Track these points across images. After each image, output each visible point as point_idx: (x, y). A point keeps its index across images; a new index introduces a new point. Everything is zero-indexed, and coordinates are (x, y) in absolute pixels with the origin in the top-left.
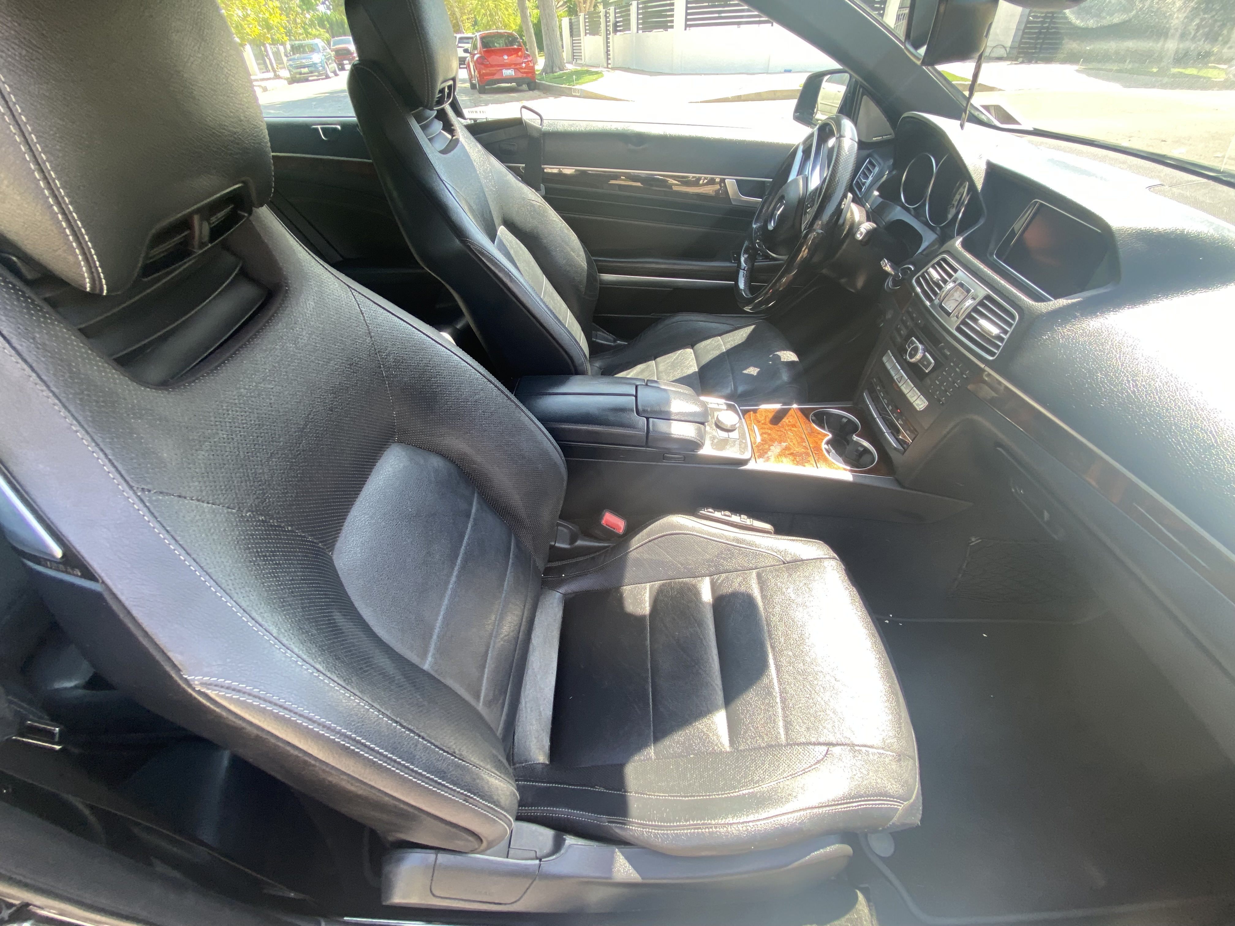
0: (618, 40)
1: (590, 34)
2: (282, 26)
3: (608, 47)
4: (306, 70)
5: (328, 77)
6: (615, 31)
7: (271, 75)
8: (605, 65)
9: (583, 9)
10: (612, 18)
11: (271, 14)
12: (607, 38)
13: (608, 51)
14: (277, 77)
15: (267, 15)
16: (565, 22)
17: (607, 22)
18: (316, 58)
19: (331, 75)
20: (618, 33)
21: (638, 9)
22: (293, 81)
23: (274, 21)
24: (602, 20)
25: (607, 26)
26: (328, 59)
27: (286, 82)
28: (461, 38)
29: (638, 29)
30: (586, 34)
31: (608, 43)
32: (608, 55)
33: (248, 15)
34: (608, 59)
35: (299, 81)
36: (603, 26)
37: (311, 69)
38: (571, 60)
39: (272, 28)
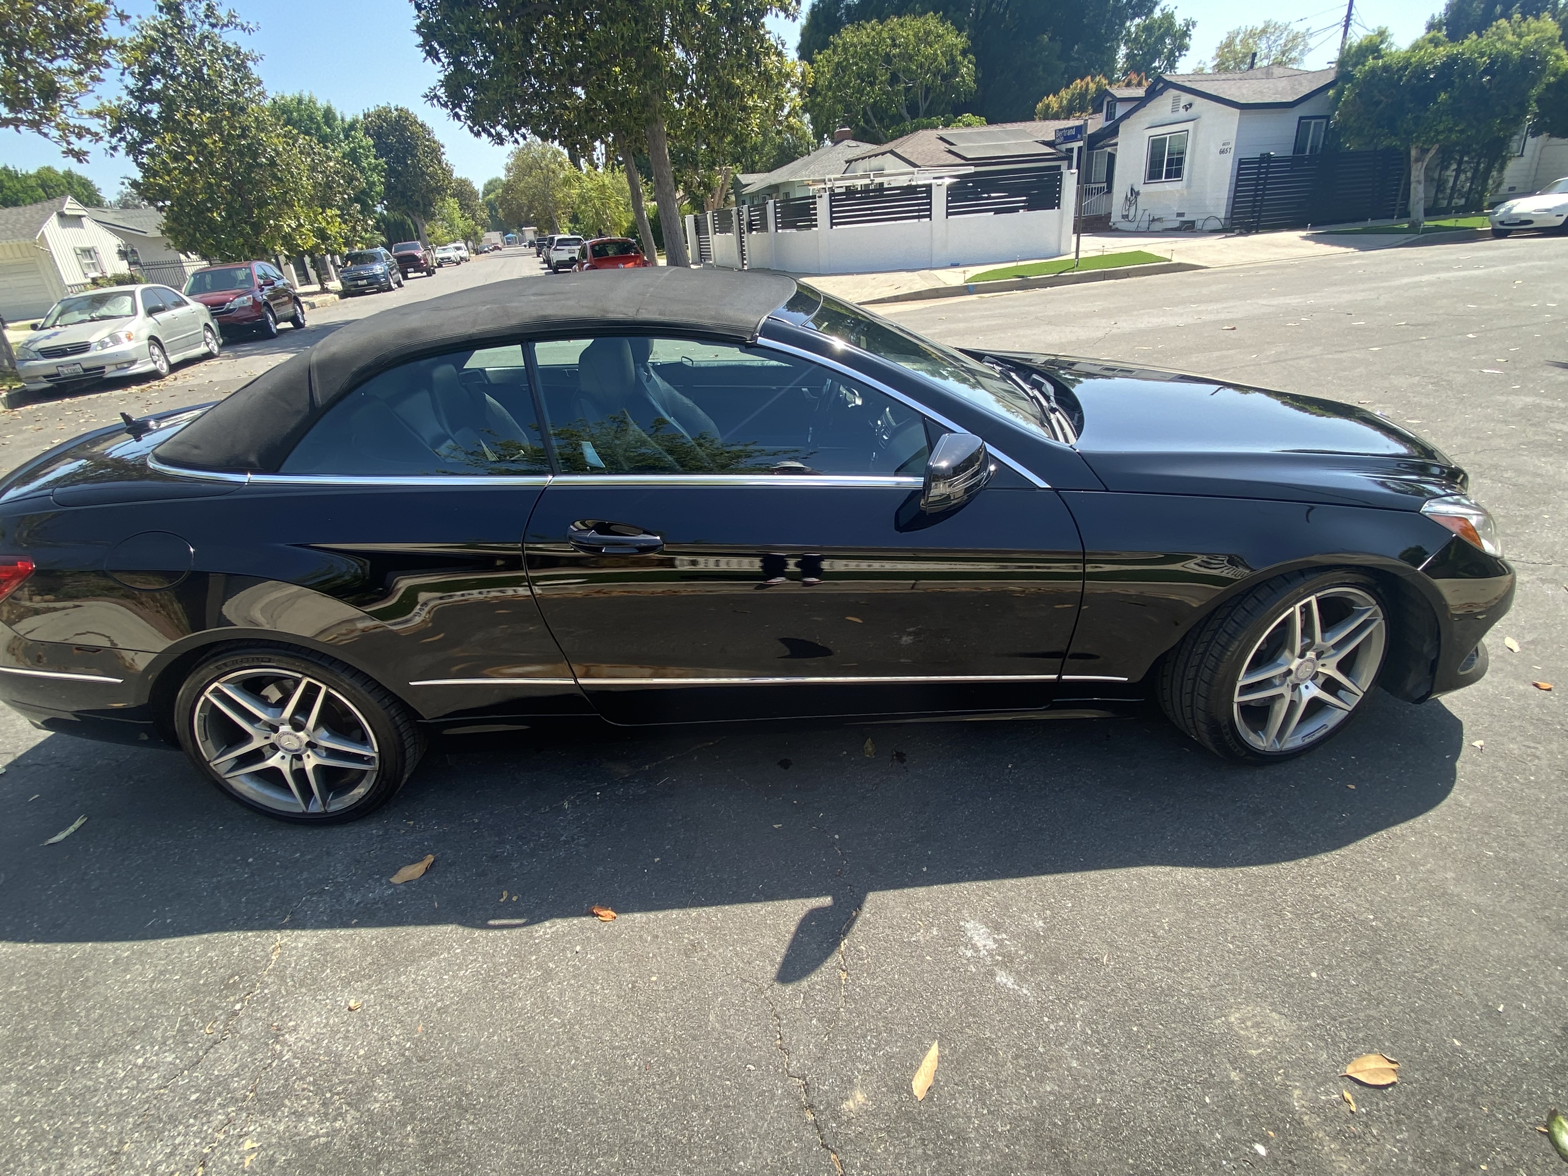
0: (753, 239)
1: (720, 232)
2: (341, 236)
3: (742, 246)
4: (365, 282)
5: (390, 289)
6: (750, 230)
7: (317, 287)
8: (740, 266)
9: (710, 204)
10: (745, 217)
11: (328, 223)
12: (741, 238)
13: (742, 251)
14: (325, 291)
15: (324, 224)
16: (689, 220)
17: (740, 220)
18: (378, 269)
19: (394, 286)
20: (754, 233)
21: (776, 207)
22: (344, 294)
23: (332, 231)
24: (734, 219)
25: (740, 225)
26: (392, 269)
27: (337, 296)
28: (559, 240)
29: (777, 228)
30: (715, 232)
31: (742, 242)
32: (743, 255)
33: (300, 225)
34: (743, 259)
35: (353, 295)
36: (735, 224)
37: (371, 281)
38: (698, 259)
39: (329, 238)
